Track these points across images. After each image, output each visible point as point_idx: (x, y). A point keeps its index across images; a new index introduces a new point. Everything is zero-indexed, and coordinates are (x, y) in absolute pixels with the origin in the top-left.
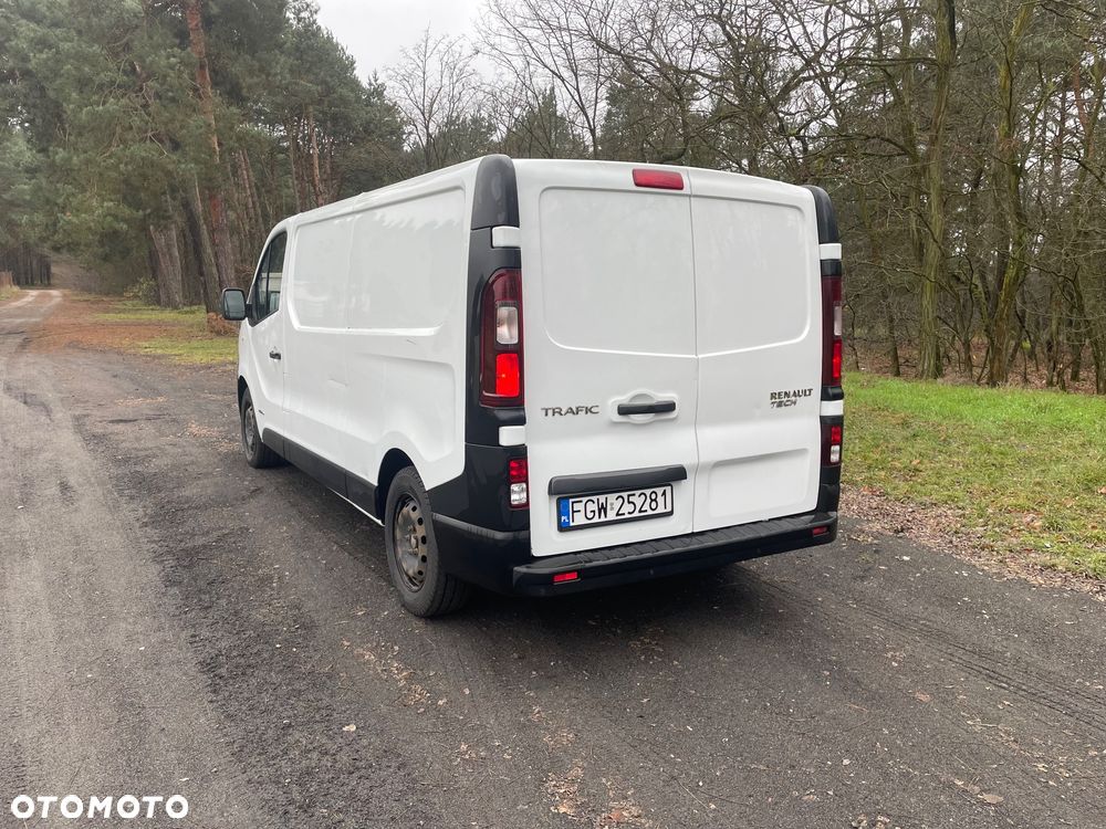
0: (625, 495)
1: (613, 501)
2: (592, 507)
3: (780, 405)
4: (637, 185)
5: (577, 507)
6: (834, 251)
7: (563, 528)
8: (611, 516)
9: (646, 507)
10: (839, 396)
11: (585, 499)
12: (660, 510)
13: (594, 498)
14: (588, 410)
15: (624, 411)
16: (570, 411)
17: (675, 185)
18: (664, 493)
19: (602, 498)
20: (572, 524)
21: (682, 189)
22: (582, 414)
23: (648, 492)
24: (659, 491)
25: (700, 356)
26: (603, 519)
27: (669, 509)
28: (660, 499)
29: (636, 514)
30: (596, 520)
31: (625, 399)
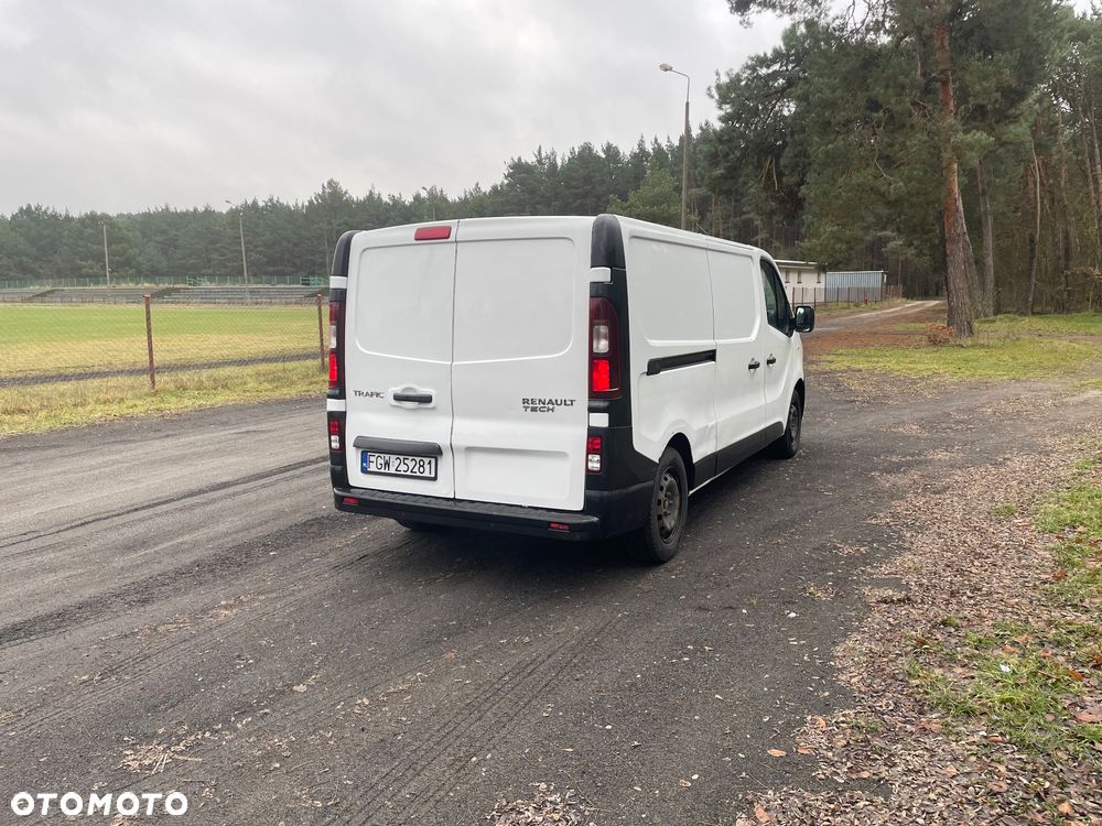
0: (402, 457)
1: (394, 461)
2: (381, 461)
3: (534, 409)
4: (416, 239)
5: (372, 459)
6: (603, 273)
7: (364, 471)
8: (392, 471)
9: (416, 469)
10: (606, 410)
11: (377, 455)
12: (426, 474)
13: (383, 456)
14: (378, 395)
15: (398, 398)
16: (368, 394)
17: (443, 235)
18: (430, 463)
19: (387, 457)
20: (369, 470)
21: (448, 237)
22: (375, 397)
23: (418, 459)
24: (426, 460)
25: (454, 363)
26: (387, 471)
27: (433, 475)
28: (427, 467)
29: (409, 473)
30: (382, 470)
31: (398, 390)
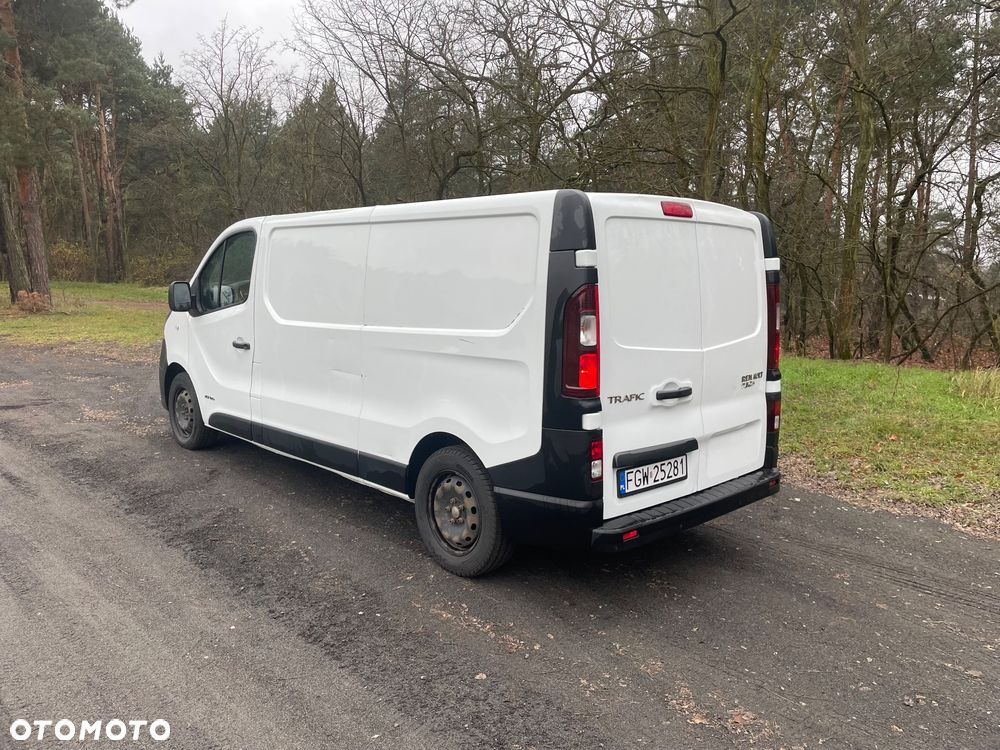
0: (659, 464)
1: (652, 470)
2: (640, 476)
3: (748, 385)
4: (665, 214)
5: (631, 476)
6: (774, 264)
7: (622, 494)
8: (651, 483)
9: (671, 474)
10: (778, 377)
11: (635, 470)
12: (680, 475)
13: (640, 469)
14: (638, 397)
15: (661, 396)
16: (627, 398)
17: (687, 213)
18: (682, 462)
19: (645, 468)
20: (627, 491)
21: (691, 216)
22: (634, 400)
23: (672, 461)
24: (679, 459)
25: (705, 350)
26: (646, 486)
27: (684, 475)
28: (680, 467)
29: (666, 480)
30: (642, 487)
31: (660, 387)
